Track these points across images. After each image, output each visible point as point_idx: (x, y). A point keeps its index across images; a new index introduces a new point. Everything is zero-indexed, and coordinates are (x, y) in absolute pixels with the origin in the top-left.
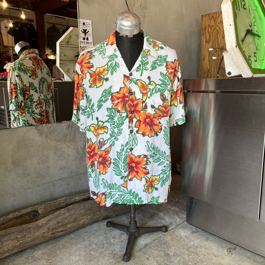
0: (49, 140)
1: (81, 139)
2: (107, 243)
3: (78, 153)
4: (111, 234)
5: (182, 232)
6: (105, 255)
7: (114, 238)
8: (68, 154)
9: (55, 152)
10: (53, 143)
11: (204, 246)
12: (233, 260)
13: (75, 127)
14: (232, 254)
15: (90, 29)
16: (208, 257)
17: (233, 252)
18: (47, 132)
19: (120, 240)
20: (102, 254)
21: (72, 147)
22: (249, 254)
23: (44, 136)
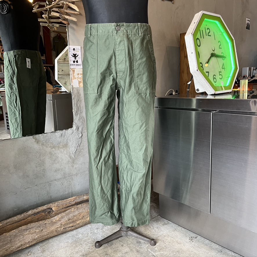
0: (45, 147)
1: (72, 146)
2: (91, 233)
3: (70, 157)
4: (96, 226)
5: (155, 224)
6: (88, 243)
7: (97, 229)
8: (61, 158)
9: (50, 157)
10: (48, 149)
11: (171, 236)
12: (193, 246)
13: (67, 136)
14: (193, 242)
15: (79, 53)
16: (172, 244)
17: (194, 240)
18: (43, 141)
19: (102, 231)
20: (85, 242)
21: (65, 152)
22: (207, 241)
23: (40, 144)
